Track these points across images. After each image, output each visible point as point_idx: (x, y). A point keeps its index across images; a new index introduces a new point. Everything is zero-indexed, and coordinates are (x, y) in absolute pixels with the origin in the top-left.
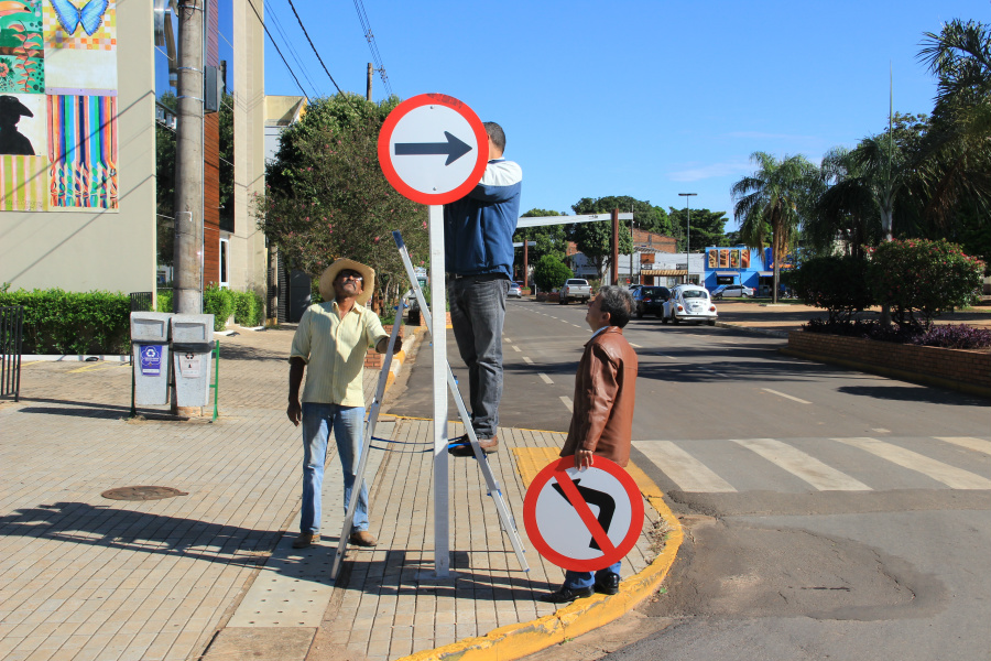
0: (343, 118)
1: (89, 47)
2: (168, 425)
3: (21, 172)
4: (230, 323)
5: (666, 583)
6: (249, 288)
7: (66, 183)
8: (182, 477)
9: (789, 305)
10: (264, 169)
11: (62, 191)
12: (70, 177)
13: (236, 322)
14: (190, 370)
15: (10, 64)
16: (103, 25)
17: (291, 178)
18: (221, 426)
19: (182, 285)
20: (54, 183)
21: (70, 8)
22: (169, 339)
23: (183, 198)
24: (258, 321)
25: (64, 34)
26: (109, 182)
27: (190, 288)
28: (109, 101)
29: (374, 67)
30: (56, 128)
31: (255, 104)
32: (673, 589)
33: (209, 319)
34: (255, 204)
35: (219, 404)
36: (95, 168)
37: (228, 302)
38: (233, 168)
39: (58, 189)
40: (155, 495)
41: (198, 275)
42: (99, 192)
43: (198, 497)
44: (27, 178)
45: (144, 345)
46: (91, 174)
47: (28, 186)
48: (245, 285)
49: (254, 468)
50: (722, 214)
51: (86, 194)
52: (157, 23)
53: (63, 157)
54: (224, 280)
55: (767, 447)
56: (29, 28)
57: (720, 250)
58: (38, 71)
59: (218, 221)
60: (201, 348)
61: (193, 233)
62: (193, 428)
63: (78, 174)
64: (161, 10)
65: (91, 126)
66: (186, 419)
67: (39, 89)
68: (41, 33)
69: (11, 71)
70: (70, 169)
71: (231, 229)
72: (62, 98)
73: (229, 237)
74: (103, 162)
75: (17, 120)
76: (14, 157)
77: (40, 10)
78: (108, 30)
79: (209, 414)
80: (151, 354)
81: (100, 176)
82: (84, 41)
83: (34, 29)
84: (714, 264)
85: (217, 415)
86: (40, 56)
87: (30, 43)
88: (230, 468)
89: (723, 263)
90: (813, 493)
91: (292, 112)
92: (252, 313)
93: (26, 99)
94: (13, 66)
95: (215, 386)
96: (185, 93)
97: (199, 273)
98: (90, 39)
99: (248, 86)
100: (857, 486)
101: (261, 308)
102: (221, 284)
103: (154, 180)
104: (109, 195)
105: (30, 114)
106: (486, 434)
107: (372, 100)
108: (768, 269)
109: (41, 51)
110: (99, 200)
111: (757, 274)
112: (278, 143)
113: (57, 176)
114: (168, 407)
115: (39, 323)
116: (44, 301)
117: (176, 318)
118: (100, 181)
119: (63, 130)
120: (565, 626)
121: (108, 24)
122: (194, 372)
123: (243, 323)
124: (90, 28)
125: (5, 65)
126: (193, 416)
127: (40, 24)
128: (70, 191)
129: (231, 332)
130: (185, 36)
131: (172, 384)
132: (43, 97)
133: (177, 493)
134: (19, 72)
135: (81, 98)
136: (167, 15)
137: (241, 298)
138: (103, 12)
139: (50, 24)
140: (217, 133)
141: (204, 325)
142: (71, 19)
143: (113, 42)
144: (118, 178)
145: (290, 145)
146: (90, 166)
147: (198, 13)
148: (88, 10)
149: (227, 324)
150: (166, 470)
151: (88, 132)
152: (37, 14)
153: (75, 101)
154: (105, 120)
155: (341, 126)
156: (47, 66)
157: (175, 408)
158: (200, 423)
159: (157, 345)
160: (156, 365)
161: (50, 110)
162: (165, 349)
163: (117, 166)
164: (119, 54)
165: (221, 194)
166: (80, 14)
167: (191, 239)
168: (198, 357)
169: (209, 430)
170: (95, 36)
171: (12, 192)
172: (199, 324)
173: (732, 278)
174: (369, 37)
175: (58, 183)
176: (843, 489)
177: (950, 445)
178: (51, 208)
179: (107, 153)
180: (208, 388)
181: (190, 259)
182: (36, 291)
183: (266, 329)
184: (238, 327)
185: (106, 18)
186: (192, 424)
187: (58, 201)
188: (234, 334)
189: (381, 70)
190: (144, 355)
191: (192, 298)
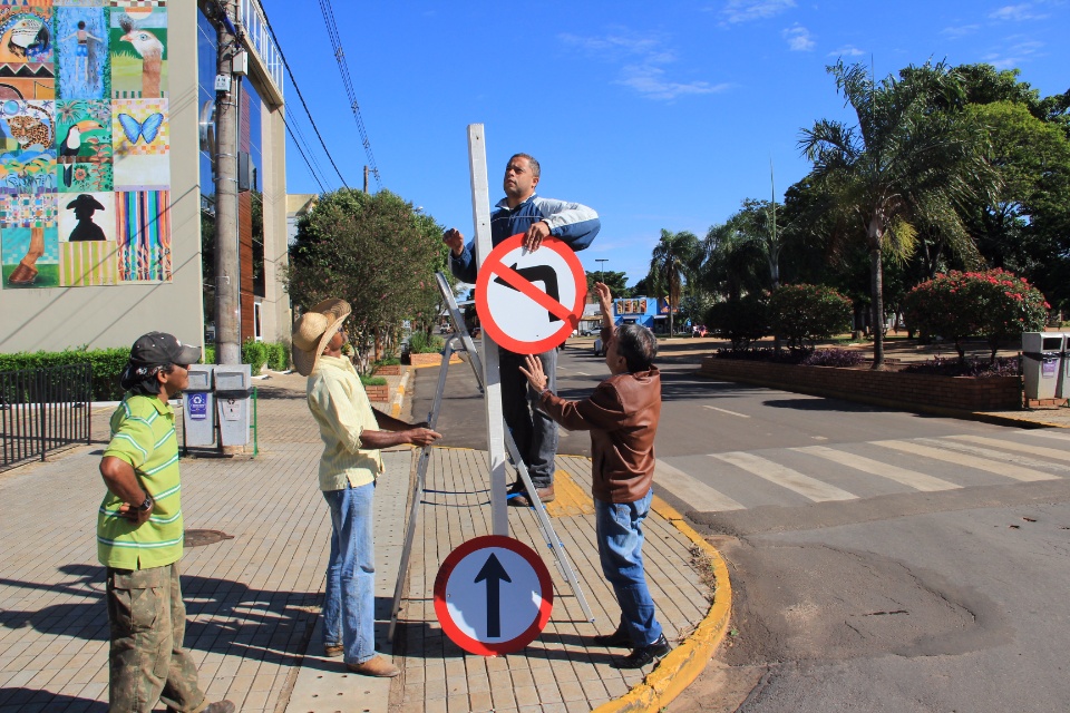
0: (346, 207)
1: (148, 152)
2: (215, 462)
3: (95, 255)
4: (264, 368)
5: (733, 623)
6: (278, 340)
7: (130, 261)
8: (227, 519)
9: (681, 339)
10: (287, 249)
11: (128, 268)
12: (133, 256)
13: (269, 367)
14: (232, 414)
15: (87, 170)
16: (159, 134)
17: (307, 254)
18: (261, 462)
19: (223, 339)
20: (121, 262)
21: (133, 123)
22: (213, 387)
23: (221, 264)
24: (287, 365)
25: (128, 144)
26: (164, 259)
27: (230, 342)
28: (164, 194)
29: (369, 168)
30: (122, 218)
31: (279, 198)
32: (743, 629)
33: (248, 368)
34: (281, 272)
35: (258, 440)
36: (153, 249)
37: (263, 352)
38: (262, 247)
39: (124, 267)
40: (203, 540)
41: (236, 331)
42: (157, 267)
43: (243, 541)
44: (100, 260)
45: (191, 393)
46: (150, 254)
47: (101, 266)
48: (275, 338)
49: (293, 504)
50: (624, 274)
51: (146, 269)
52: (201, 133)
53: (128, 241)
54: (258, 335)
55: (743, 460)
56: (102, 141)
57: (625, 300)
58: (109, 173)
59: (252, 289)
60: (241, 394)
61: (230, 294)
62: (238, 464)
63: (140, 254)
64: (205, 123)
65: (149, 215)
66: (231, 456)
67: (109, 188)
68: (111, 144)
69: (88, 175)
70: (133, 250)
71: (263, 295)
72: (127, 194)
73: (261, 301)
74: (160, 244)
75: (92, 213)
76: (90, 242)
77: (111, 126)
78: (163, 138)
79: (250, 451)
80: (197, 399)
81: (157, 254)
82: (144, 148)
83: (106, 141)
84: (621, 311)
85: (257, 451)
86: (110, 162)
87: (103, 152)
88: (271, 506)
89: (627, 309)
90: (812, 505)
91: (307, 206)
92: (281, 360)
93: (99, 197)
94: (90, 172)
95: (254, 426)
96: (222, 175)
97: (237, 329)
98: (149, 146)
99: (274, 184)
100: (844, 496)
101: (288, 356)
102: (257, 338)
103: (200, 256)
104: (164, 269)
105: (102, 208)
106: (543, 482)
107: (367, 193)
108: (659, 313)
109: (111, 158)
110: (157, 274)
111: (652, 317)
112: (297, 229)
113: (124, 256)
114: (215, 446)
115: (112, 375)
116: (115, 358)
117: (218, 369)
118: (157, 259)
119: (128, 219)
120: (659, 695)
121: (163, 134)
122: (235, 416)
123: (275, 369)
124: (148, 136)
125: (83, 171)
126: (237, 452)
127: (111, 137)
128: (134, 268)
129: (266, 377)
130: (221, 128)
131: (217, 426)
132: (113, 193)
133: (224, 537)
134: (94, 175)
135: (142, 193)
136: (210, 127)
137: (273, 348)
138: (159, 125)
139: (118, 136)
140: (250, 219)
141: (242, 374)
142: (134, 132)
143: (167, 147)
144: (171, 255)
145: (304, 230)
146: (149, 247)
147: (232, 108)
148: (148, 124)
149: (262, 370)
150: (214, 510)
151: (147, 220)
152: (108, 129)
153: (137, 196)
154: (162, 209)
155: (345, 213)
156: (115, 169)
157: (220, 447)
158: (242, 460)
159: (203, 393)
160: (203, 411)
161: (117, 204)
162: (210, 396)
163: (170, 246)
164: (171, 156)
165: (254, 268)
166: (141, 127)
167: (228, 300)
168: (238, 402)
169: (250, 466)
170: (153, 143)
171: (89, 272)
172: (238, 374)
173: (634, 320)
174: (366, 144)
175: (124, 261)
176: (835, 499)
177: (886, 449)
178: (119, 282)
179: (163, 236)
180: (248, 429)
181: (229, 317)
182: (109, 350)
183: (292, 372)
184: (271, 371)
185: (162, 129)
186: (236, 461)
187: (125, 275)
188: (268, 378)
189: (375, 171)
190: (192, 402)
191: (232, 351)
